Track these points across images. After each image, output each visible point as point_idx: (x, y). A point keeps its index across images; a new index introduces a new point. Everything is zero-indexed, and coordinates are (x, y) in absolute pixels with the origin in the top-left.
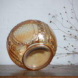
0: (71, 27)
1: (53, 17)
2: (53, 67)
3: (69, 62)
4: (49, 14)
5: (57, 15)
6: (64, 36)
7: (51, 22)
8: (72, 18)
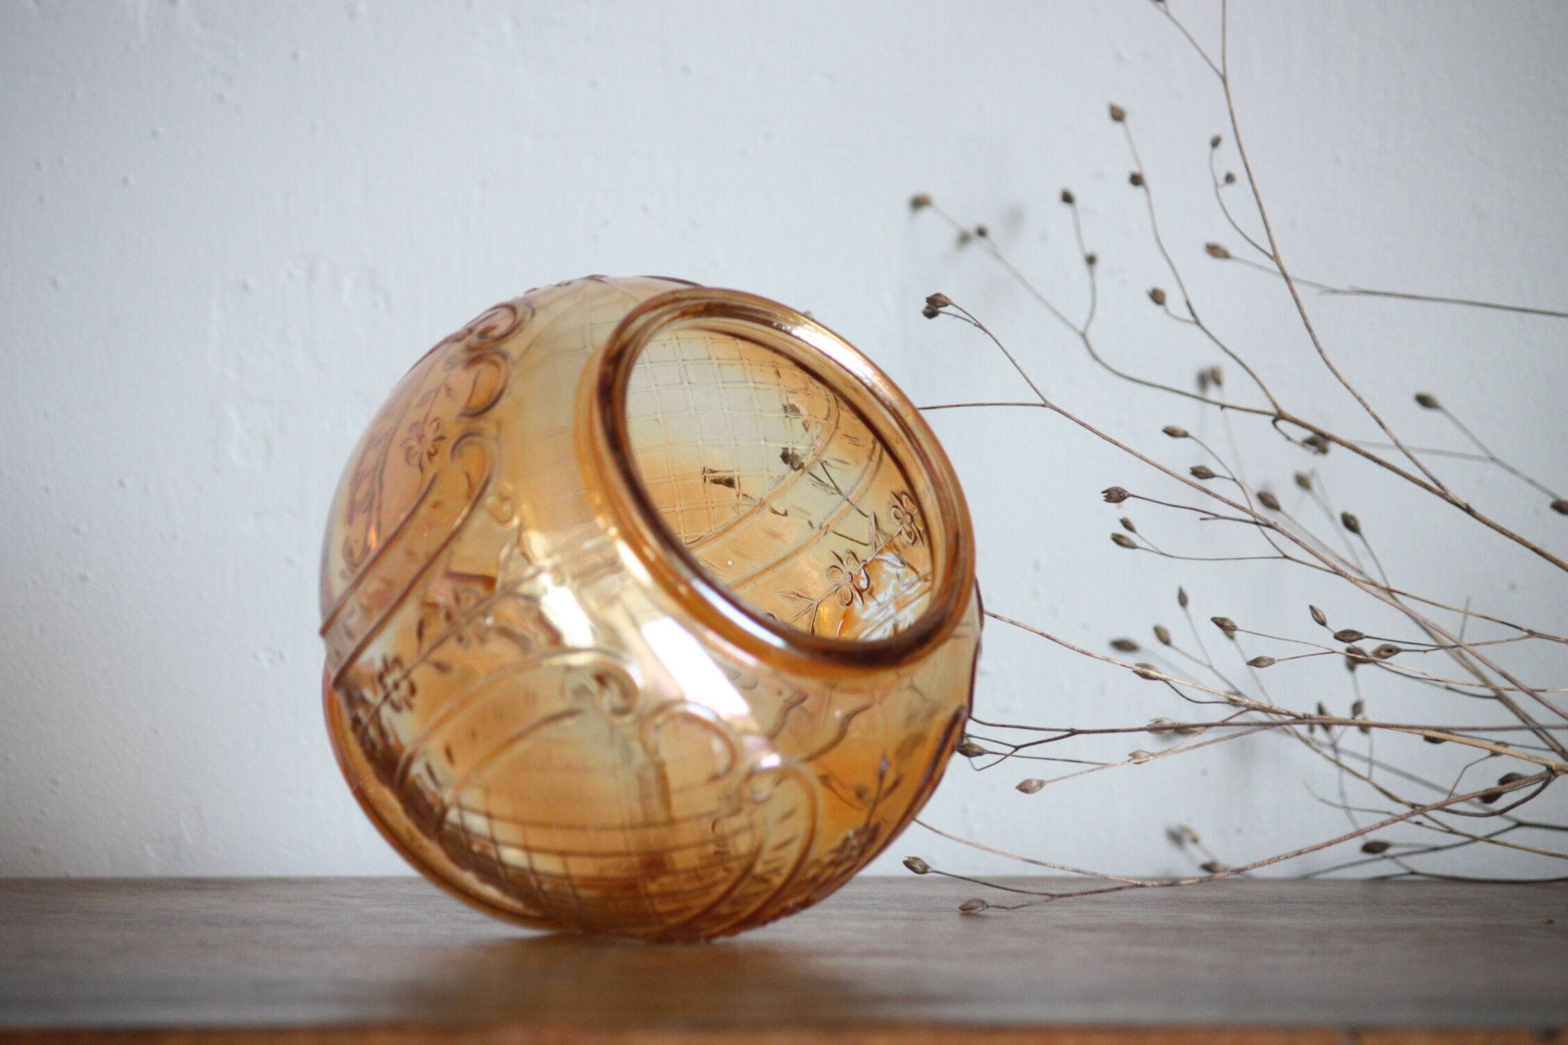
0: (1209, 378)
1: (964, 239)
2: (967, 910)
3: (1177, 837)
4: (919, 203)
5: (1015, 218)
6: (1115, 496)
7: (934, 306)
8: (1215, 251)
